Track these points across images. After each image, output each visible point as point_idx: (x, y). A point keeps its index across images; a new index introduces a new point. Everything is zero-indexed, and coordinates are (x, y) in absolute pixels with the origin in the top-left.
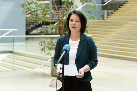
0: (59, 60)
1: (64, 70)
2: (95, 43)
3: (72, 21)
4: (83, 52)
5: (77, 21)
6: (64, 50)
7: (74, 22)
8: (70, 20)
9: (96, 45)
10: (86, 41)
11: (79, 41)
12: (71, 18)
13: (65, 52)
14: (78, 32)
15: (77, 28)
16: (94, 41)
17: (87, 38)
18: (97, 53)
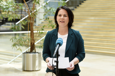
0: (55, 54)
1: (58, 63)
2: (82, 36)
3: (60, 16)
4: (72, 45)
5: (65, 16)
6: (58, 44)
7: (62, 17)
8: (58, 15)
9: (83, 38)
10: (74, 35)
11: (67, 35)
12: (59, 13)
13: (58, 45)
14: (66, 26)
15: (65, 22)
16: (81, 35)
17: (74, 32)
18: (84, 46)
